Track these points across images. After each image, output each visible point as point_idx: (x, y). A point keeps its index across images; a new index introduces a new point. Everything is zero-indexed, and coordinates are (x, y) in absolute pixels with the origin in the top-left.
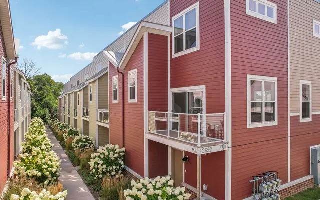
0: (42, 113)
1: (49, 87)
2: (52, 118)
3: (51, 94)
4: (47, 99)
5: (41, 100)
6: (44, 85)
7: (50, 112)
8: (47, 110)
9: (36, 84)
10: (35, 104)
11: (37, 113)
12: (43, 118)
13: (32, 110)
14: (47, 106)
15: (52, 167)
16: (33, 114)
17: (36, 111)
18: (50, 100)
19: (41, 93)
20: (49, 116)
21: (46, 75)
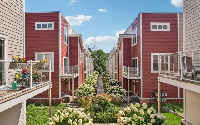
0: (99, 68)
1: (102, 56)
2: (103, 71)
3: (103, 59)
4: (101, 62)
5: (99, 62)
6: (100, 55)
7: (103, 68)
8: (101, 67)
9: (97, 55)
10: (96, 64)
11: (97, 68)
12: (99, 71)
13: (94, 67)
14: (101, 65)
15: (94, 84)
16: (95, 69)
17: (96, 68)
18: (103, 62)
19: (98, 59)
20: (102, 70)
21: (101, 50)
